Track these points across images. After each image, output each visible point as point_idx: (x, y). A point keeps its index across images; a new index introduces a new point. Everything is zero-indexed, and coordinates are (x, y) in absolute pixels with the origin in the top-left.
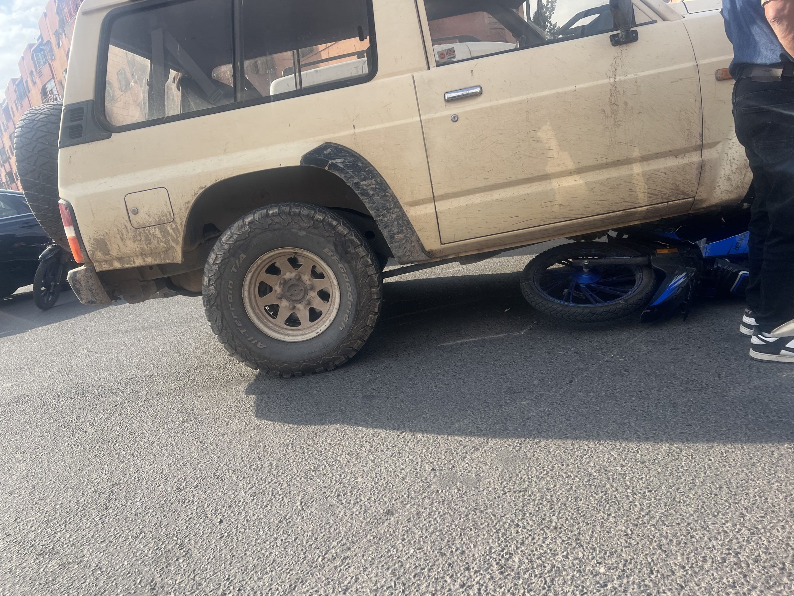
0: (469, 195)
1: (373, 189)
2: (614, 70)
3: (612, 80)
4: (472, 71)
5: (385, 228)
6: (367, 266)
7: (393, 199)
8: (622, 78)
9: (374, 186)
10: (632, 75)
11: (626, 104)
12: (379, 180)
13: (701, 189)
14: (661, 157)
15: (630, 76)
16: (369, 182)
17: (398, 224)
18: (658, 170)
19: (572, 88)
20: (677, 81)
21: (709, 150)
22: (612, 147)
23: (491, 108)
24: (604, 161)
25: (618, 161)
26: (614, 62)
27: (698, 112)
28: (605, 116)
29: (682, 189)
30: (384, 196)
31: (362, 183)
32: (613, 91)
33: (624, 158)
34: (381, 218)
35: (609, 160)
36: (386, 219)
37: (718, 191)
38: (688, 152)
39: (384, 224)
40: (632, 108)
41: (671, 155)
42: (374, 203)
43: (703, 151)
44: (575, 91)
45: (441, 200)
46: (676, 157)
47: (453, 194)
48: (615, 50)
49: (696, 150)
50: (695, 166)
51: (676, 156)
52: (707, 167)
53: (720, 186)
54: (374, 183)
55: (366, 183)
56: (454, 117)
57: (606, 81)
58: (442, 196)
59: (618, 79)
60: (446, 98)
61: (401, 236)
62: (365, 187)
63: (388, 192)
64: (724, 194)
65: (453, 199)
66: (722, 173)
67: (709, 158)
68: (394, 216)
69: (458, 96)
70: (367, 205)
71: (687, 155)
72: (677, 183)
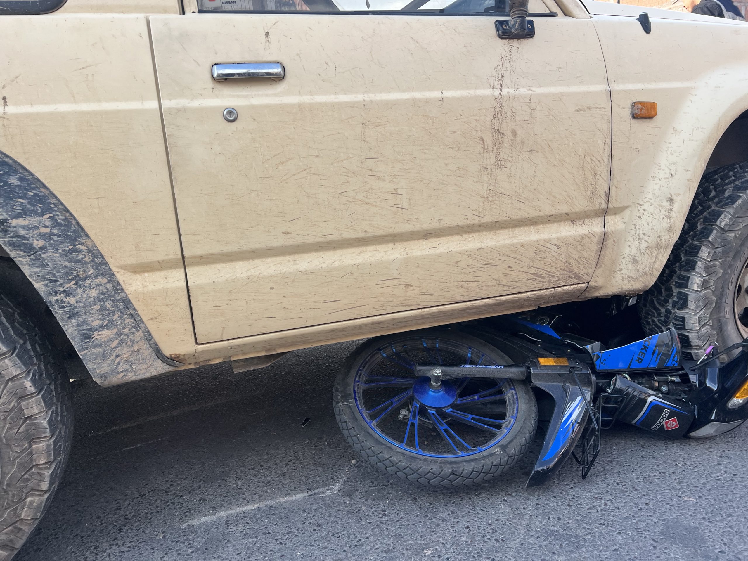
0: (253, 258)
1: (42, 236)
2: (500, 76)
3: (497, 93)
4: (267, 34)
5: (69, 318)
6: (23, 397)
7: (94, 256)
8: (511, 91)
9: (47, 230)
10: (525, 90)
11: (514, 133)
12: (60, 218)
13: (599, 272)
14: (554, 222)
15: (522, 91)
16: (35, 220)
17: (103, 308)
18: (547, 241)
19: (436, 94)
20: (584, 110)
21: (613, 217)
22: (490, 199)
23: (301, 107)
24: (477, 220)
25: (496, 222)
26: (500, 64)
27: (606, 160)
28: (484, 149)
29: (576, 270)
30: (71, 251)
31: (14, 222)
32: (497, 110)
33: (505, 219)
34: (60, 297)
35: (485, 220)
36: (72, 300)
37: (618, 276)
38: (588, 217)
39: (67, 309)
40: (522, 142)
41: (567, 220)
42: (44, 266)
43: (606, 217)
44: (442, 100)
45: (198, 264)
46: (573, 223)
47: (223, 255)
48: (502, 45)
49: (598, 216)
50: (595, 240)
51: (573, 221)
52: (610, 242)
53: (621, 269)
54: (48, 223)
55: (27, 222)
56: (230, 113)
57: (488, 92)
58: (201, 257)
59: (505, 91)
60: (215, 75)
61: (107, 333)
62: (22, 232)
63: (82, 244)
64: (626, 282)
65: (223, 265)
66: (627, 251)
67: (613, 228)
68: (94, 293)
69: (239, 74)
70: (27, 271)
71: (587, 221)
72: (571, 261)
